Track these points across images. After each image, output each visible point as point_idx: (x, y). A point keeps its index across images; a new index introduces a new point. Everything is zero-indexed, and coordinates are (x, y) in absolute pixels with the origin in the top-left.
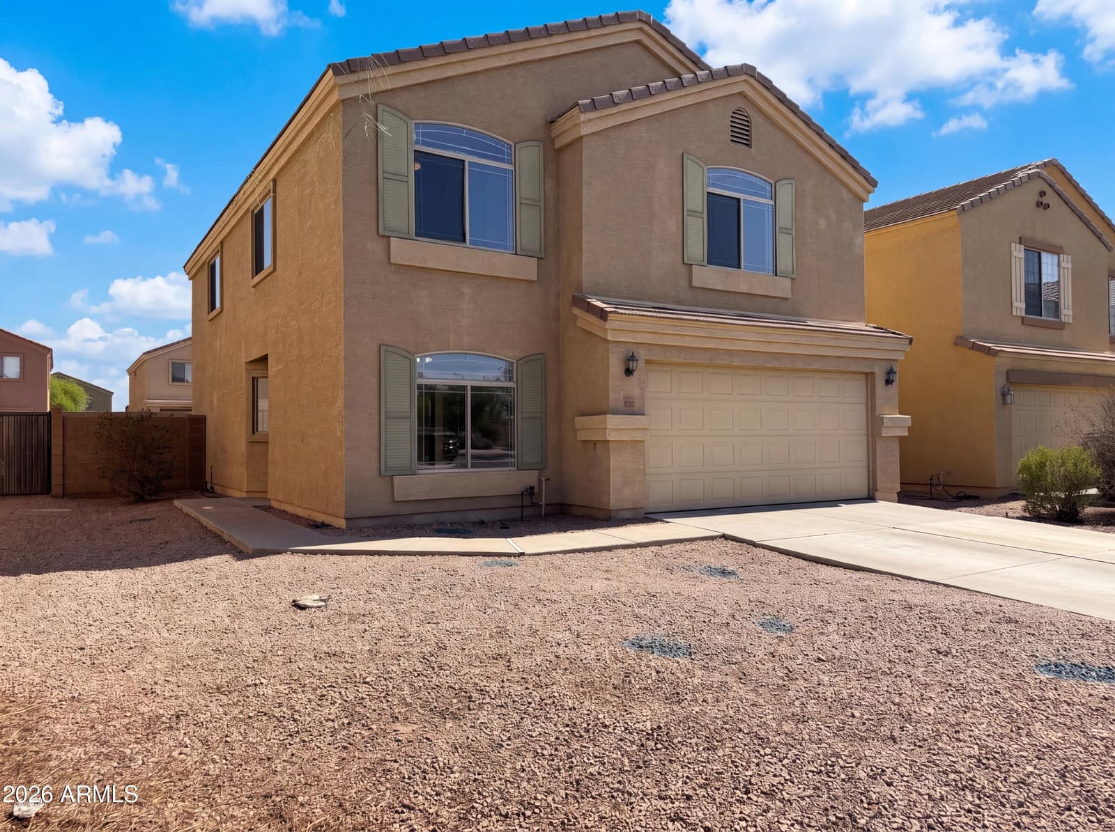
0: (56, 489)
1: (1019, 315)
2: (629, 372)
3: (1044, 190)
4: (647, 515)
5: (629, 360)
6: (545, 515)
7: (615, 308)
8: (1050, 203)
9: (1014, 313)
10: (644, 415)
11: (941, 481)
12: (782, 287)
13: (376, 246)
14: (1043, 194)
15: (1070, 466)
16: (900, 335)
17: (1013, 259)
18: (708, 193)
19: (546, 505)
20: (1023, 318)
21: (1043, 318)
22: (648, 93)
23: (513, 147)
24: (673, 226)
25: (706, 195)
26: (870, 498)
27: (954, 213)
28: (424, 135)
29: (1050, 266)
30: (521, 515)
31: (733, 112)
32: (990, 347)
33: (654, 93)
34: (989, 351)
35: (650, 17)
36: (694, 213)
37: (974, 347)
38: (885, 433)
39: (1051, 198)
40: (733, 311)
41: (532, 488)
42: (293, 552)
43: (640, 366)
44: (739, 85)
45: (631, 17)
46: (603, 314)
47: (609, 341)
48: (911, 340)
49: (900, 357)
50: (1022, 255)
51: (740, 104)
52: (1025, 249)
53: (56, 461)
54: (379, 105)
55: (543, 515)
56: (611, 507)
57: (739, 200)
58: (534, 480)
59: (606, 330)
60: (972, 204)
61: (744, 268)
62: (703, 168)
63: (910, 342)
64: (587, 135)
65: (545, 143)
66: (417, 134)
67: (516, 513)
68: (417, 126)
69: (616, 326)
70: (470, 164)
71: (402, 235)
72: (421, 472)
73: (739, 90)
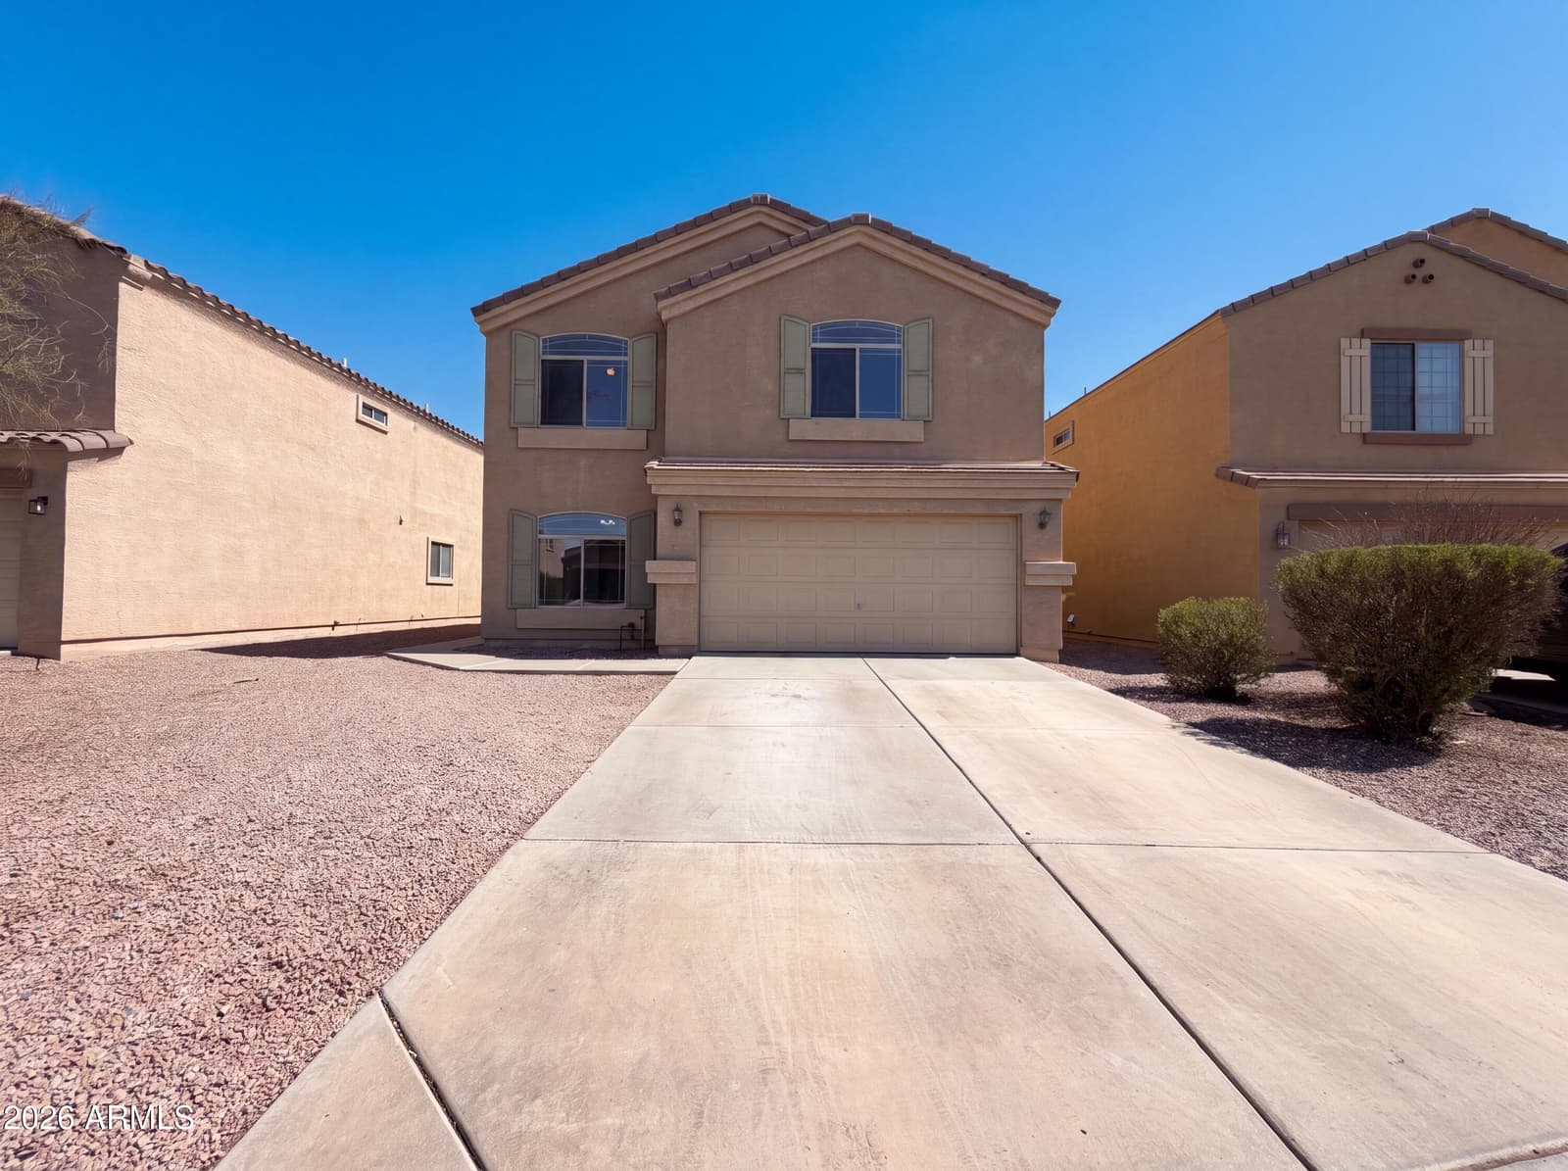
1: (1356, 431)
2: (678, 523)
3: (1425, 257)
8: (1435, 273)
9: (1345, 430)
12: (913, 432)
13: (509, 437)
14: (1418, 263)
17: (1344, 360)
18: (813, 349)
19: (645, 640)
20: (1363, 434)
21: (1417, 430)
22: (750, 261)
23: (629, 342)
24: (768, 385)
25: (809, 351)
26: (1017, 654)
27: (1217, 316)
28: (549, 347)
30: (619, 647)
32: (1249, 477)
33: (738, 267)
34: (1247, 481)
35: (766, 197)
36: (794, 371)
37: (1233, 478)
38: (1029, 582)
39: (1437, 264)
41: (632, 624)
43: (689, 517)
45: (748, 203)
47: (654, 495)
48: (1078, 474)
49: (1065, 496)
50: (1366, 352)
52: (1373, 343)
54: (513, 331)
55: (642, 647)
56: (657, 643)
57: (855, 350)
58: (636, 617)
59: (650, 486)
60: (1254, 300)
61: (860, 417)
62: (805, 326)
63: (1077, 477)
64: (670, 319)
65: (659, 332)
66: (544, 347)
67: (616, 645)
68: (545, 341)
69: (658, 481)
70: (589, 362)
71: (530, 426)
72: (542, 606)
73: (854, 241)
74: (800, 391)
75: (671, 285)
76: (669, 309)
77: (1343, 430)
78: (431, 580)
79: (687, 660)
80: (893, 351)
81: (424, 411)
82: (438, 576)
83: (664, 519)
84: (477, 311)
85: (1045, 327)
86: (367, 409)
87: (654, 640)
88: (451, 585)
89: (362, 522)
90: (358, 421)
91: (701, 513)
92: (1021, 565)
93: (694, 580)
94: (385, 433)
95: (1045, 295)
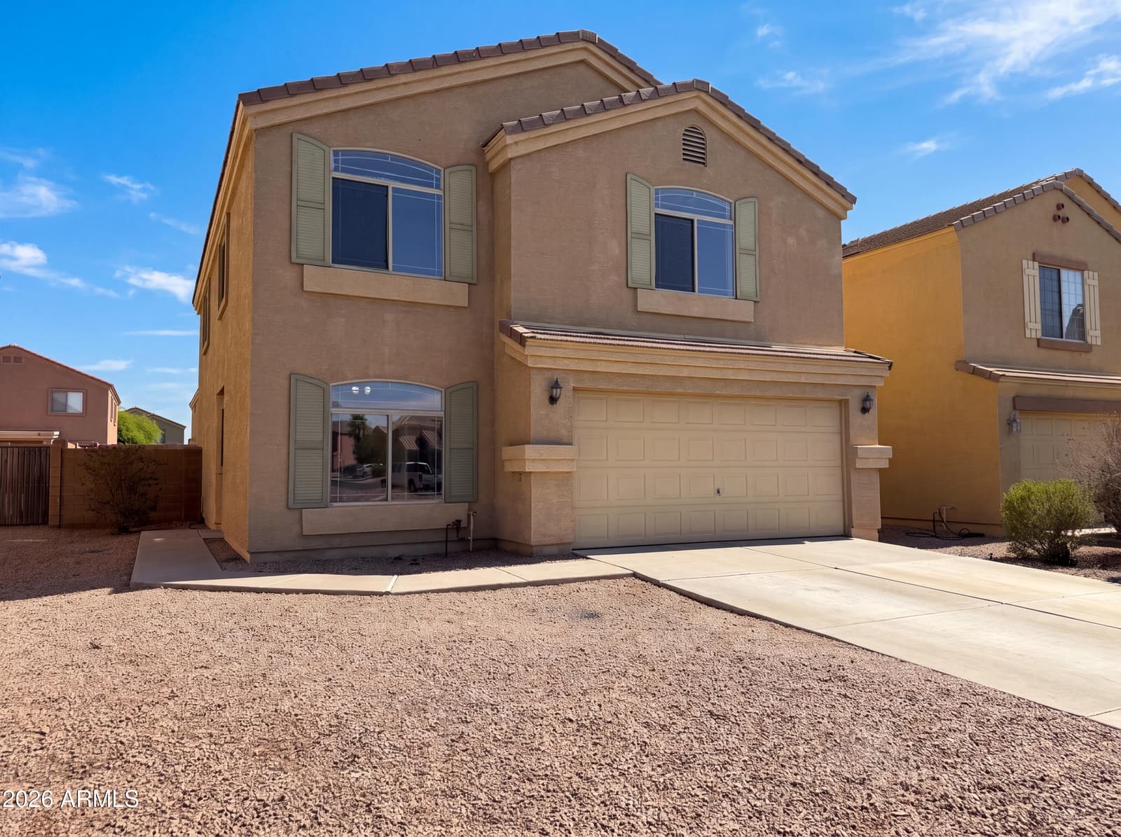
0: (53, 520)
1: (1034, 336)
2: (553, 400)
3: (1062, 202)
4: (576, 552)
5: (552, 388)
6: (473, 551)
7: (533, 332)
8: (1069, 216)
9: (1028, 335)
10: (571, 444)
11: (944, 516)
12: (744, 311)
13: (289, 275)
14: (1060, 207)
15: (1057, 501)
16: (879, 359)
17: (1025, 278)
18: (656, 214)
19: (474, 540)
20: (1038, 340)
21: (1064, 339)
22: (583, 112)
23: (442, 172)
24: (615, 248)
25: (653, 216)
26: (846, 535)
27: (952, 229)
28: (344, 162)
29: (1072, 286)
30: (445, 551)
31: (687, 130)
32: (991, 372)
33: (591, 112)
34: (990, 376)
35: (595, 35)
36: (641, 236)
37: (975, 372)
38: (859, 464)
39: (1070, 210)
40: (687, 337)
41: (459, 522)
42: (166, 587)
43: (565, 395)
44: (691, 101)
45: (574, 37)
46: (521, 340)
47: (529, 367)
48: (891, 365)
49: (879, 383)
50: (1036, 272)
51: (694, 121)
52: (1039, 266)
53: (54, 492)
54: (294, 134)
55: (471, 549)
56: (532, 542)
57: (692, 220)
58: (462, 513)
61: (700, 292)
62: (649, 188)
63: (890, 367)
64: (516, 158)
65: (478, 167)
66: (336, 161)
67: (441, 548)
68: (336, 153)
69: (538, 352)
70: (395, 190)
71: (317, 263)
72: (335, 504)
73: (692, 107)
75: (523, 120)
77: (1027, 336)
80: (725, 226)
83: (539, 394)
84: (246, 99)
91: (573, 390)
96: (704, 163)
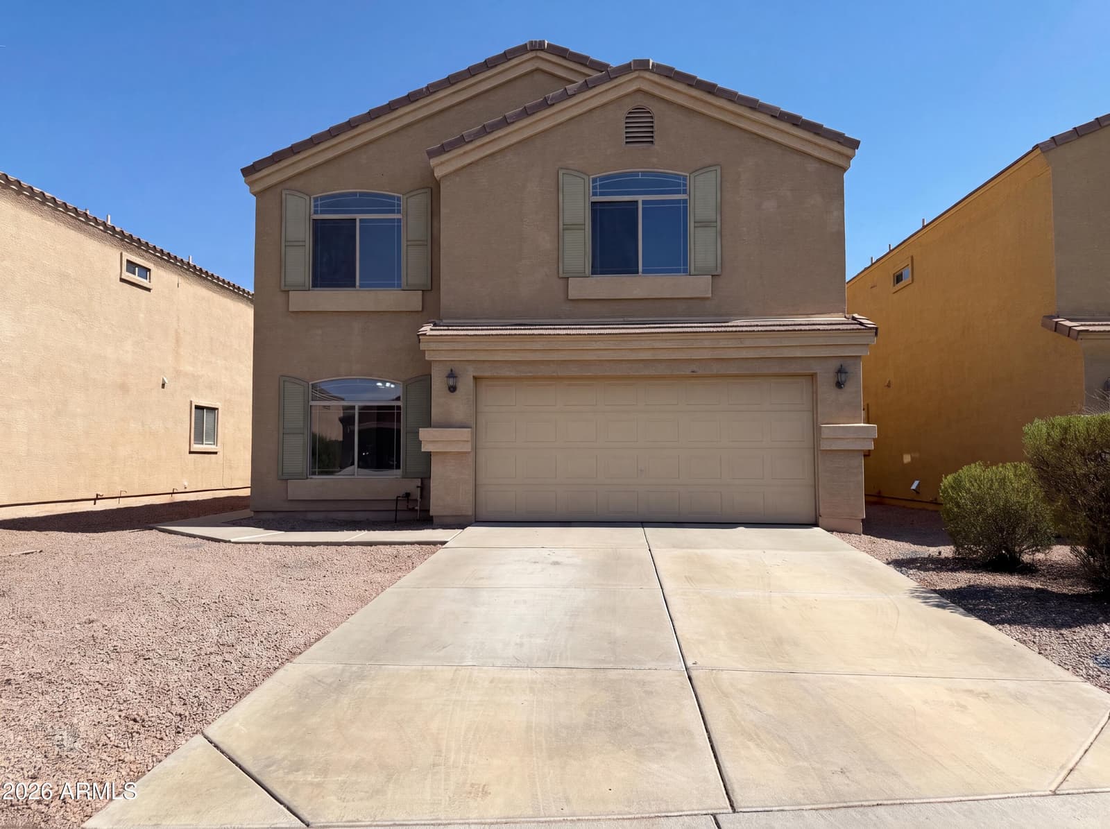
2: (451, 388)
13: (279, 300)
18: (592, 202)
22: (505, 122)
23: (402, 198)
24: (546, 243)
25: (589, 205)
26: (816, 524)
27: (1039, 150)
28: (322, 205)
32: (1070, 328)
34: (1069, 333)
35: (544, 42)
36: (574, 227)
37: (1057, 328)
41: (409, 494)
44: (634, 82)
45: (522, 50)
47: (429, 360)
48: (877, 331)
49: (863, 352)
51: (637, 101)
54: (283, 191)
55: (418, 519)
56: (431, 514)
57: (637, 202)
58: (412, 486)
59: (424, 352)
60: (1079, 132)
61: (643, 273)
62: (584, 179)
63: (876, 334)
64: (445, 176)
65: (433, 189)
66: (316, 206)
67: (392, 516)
68: (316, 200)
69: (433, 346)
70: (361, 220)
71: (301, 288)
72: (314, 477)
73: (634, 88)
74: (579, 246)
75: (444, 142)
76: (443, 167)
78: (196, 447)
79: (461, 530)
80: (678, 201)
81: (188, 263)
82: (203, 444)
83: (438, 384)
84: (246, 172)
85: (845, 170)
86: (131, 266)
87: (429, 511)
88: (216, 453)
89: (124, 388)
90: (122, 280)
91: (475, 378)
92: (816, 429)
93: (467, 448)
94: (149, 290)
95: (841, 135)
96: (652, 142)
